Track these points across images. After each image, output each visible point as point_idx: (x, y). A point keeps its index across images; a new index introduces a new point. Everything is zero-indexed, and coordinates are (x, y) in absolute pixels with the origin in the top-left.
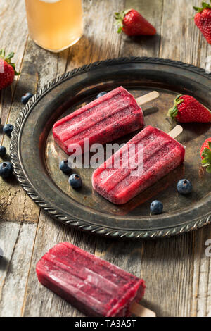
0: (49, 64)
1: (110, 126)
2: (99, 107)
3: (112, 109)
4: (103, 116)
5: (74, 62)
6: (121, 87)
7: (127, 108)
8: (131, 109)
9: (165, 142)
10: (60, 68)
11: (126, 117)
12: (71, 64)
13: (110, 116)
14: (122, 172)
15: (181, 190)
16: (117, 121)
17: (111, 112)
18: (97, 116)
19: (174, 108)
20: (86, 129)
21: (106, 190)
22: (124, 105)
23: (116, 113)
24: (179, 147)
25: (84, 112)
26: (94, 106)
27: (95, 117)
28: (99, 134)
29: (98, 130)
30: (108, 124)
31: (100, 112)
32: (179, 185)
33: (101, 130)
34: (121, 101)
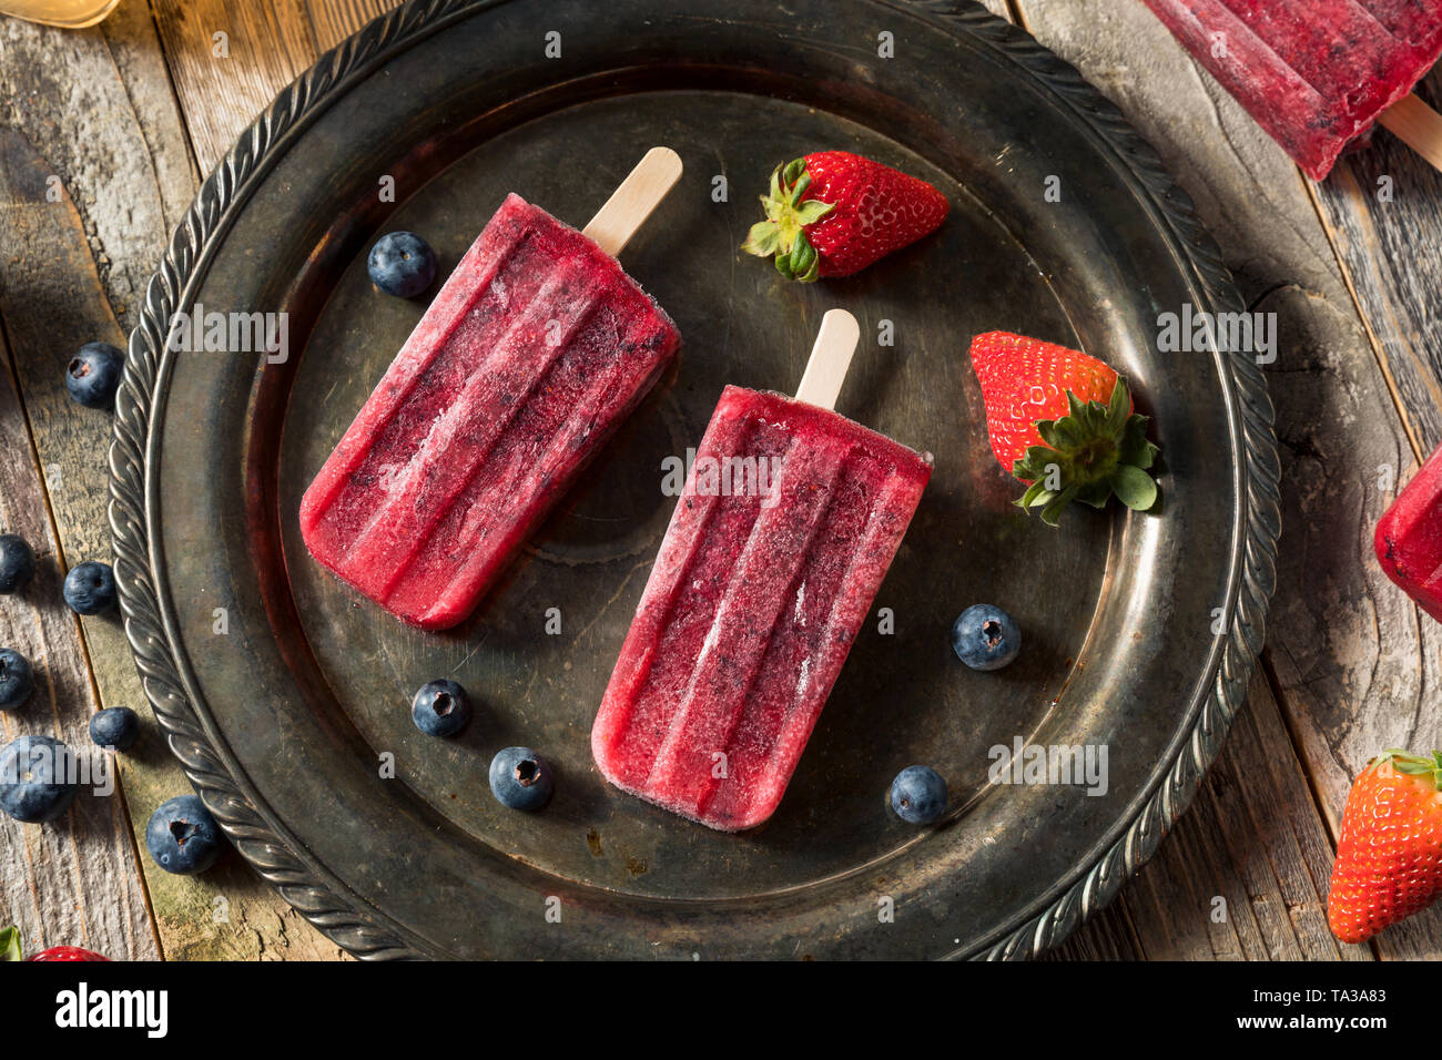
0: (86, 104)
1: (560, 445)
2: (461, 344)
3: (528, 348)
4: (499, 402)
5: (199, 50)
6: (515, 199)
7: (591, 319)
8: (613, 319)
9: (836, 461)
10: (149, 115)
11: (609, 372)
12: (190, 66)
13: (535, 391)
14: (721, 690)
15: (982, 665)
16: (581, 406)
17: (533, 367)
18: (479, 411)
19: (798, 246)
20: (457, 498)
21: (691, 810)
22: (573, 306)
23: (557, 360)
24: (910, 468)
25: (406, 397)
26: (441, 352)
27: (476, 421)
28: (529, 509)
29: (516, 485)
30: (545, 437)
31: (485, 383)
32: (965, 646)
33: (530, 484)
34: (549, 285)
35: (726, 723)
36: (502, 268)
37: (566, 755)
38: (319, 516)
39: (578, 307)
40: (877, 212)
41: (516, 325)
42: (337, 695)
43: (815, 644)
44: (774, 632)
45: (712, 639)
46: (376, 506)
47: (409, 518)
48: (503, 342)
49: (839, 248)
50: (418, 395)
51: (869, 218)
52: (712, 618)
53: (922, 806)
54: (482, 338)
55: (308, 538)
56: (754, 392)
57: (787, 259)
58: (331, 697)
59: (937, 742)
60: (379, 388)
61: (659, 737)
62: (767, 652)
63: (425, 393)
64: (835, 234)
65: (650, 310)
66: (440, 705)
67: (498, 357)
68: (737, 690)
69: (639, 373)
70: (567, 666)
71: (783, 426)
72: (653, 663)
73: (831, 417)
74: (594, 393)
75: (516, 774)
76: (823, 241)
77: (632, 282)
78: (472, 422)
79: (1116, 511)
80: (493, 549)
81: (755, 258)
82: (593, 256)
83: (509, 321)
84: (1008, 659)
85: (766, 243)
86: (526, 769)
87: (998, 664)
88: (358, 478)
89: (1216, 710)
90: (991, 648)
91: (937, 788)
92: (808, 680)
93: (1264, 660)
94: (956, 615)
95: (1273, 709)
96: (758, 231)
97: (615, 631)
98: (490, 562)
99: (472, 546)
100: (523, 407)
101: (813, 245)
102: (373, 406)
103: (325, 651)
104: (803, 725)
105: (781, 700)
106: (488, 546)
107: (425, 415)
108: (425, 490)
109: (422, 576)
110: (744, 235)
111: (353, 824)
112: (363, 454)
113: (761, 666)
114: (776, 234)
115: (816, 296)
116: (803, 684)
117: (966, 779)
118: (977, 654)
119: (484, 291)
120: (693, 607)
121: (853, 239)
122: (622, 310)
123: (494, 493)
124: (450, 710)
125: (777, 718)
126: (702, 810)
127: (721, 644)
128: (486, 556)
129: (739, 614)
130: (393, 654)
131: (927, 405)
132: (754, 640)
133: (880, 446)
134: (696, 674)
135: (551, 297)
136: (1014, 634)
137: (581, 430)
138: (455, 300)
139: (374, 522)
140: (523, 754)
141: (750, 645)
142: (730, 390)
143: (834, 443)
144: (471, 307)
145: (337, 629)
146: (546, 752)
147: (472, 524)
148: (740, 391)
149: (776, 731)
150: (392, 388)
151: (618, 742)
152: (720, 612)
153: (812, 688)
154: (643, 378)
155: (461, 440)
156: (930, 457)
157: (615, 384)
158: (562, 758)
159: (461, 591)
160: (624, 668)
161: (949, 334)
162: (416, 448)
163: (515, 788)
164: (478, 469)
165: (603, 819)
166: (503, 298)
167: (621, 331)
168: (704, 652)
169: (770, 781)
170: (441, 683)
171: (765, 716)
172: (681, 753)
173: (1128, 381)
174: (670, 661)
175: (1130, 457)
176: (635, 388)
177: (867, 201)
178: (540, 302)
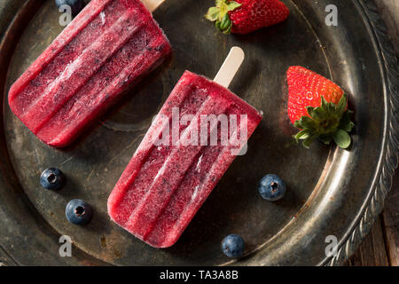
1: (115, 83)
2: (83, 36)
3: (108, 43)
4: (94, 62)
7: (136, 34)
8: (145, 36)
9: (224, 108)
11: (139, 57)
13: (109, 60)
14: (161, 192)
15: (269, 199)
16: (126, 69)
17: (109, 50)
18: (85, 64)
19: (224, 19)
20: (71, 97)
21: (141, 238)
22: (130, 28)
23: (119, 49)
24: (252, 116)
25: (57, 54)
26: (74, 38)
27: (83, 68)
28: (98, 107)
29: (95, 96)
30: (110, 78)
31: (90, 53)
32: (263, 190)
33: (101, 97)
34: (122, 18)
35: (161, 206)
36: (105, 8)
37: (98, 205)
38: (16, 95)
39: (132, 29)
40: (259, 10)
41: (106, 32)
42: (14, 166)
43: (202, 180)
44: (187, 173)
45: (161, 172)
46: (39, 95)
47: (50, 102)
48: (100, 38)
49: (241, 22)
50: (62, 54)
51: (255, 12)
52: (163, 162)
53: (233, 252)
54: (92, 35)
55: (10, 103)
56: (196, 75)
57: (220, 23)
58: (12, 166)
59: (245, 225)
60: (48, 48)
61: (133, 207)
62: (183, 180)
63: (66, 53)
64: (240, 17)
65: (160, 34)
66: (51, 178)
67: (96, 44)
68: (168, 194)
69: (151, 60)
70: (106, 170)
71: (205, 91)
72: (136, 176)
73: (225, 90)
74: (132, 65)
75: (75, 211)
76: (235, 19)
77: (156, 22)
78: (82, 68)
79: (333, 145)
80: (81, 120)
81: (209, 20)
82: (142, 10)
83: (104, 30)
84: (279, 198)
85: (214, 16)
86: (79, 210)
87: (274, 199)
88: (34, 82)
89: (358, 233)
90: (273, 193)
91: (241, 245)
92: (197, 194)
93: (381, 216)
94: (261, 177)
95: (381, 234)
96: (212, 10)
97: (127, 159)
98: (79, 125)
99: (73, 117)
100: (103, 65)
101: (230, 19)
102: (44, 56)
103: (13, 147)
104: (191, 212)
105: (185, 200)
106: (80, 119)
107: (64, 62)
108: (59, 92)
109: (52, 126)
110: (206, 11)
111: (6, 220)
112: (37, 73)
113: (179, 185)
114: (218, 12)
115: (231, 40)
116: (194, 196)
117: (254, 242)
118: (266, 194)
119: (97, 16)
120: (156, 157)
121: (247, 19)
122: (150, 33)
123: (86, 98)
124: (54, 181)
125: (182, 207)
126: (145, 238)
127: (164, 174)
128: (78, 122)
129: (173, 163)
130: (38, 154)
131: (266, 91)
132: (178, 175)
133: (242, 105)
134: (153, 184)
135: (122, 23)
136: (283, 189)
137: (124, 78)
138: (84, 18)
139: (36, 102)
140: (80, 203)
141: (176, 177)
142: (187, 72)
143: (224, 101)
144: (90, 22)
145: (19, 140)
146: (91, 202)
147: (75, 109)
148: (191, 74)
149: (181, 212)
150: (53, 49)
151: (117, 206)
152: (167, 161)
153: (197, 198)
154: (153, 62)
155: (76, 75)
156: (262, 113)
157: (141, 63)
158: (97, 206)
159: (66, 135)
160: (124, 178)
161: (280, 64)
162: (58, 74)
163: (74, 217)
164: (80, 88)
165: (109, 233)
166: (103, 21)
167: (148, 41)
168: (157, 176)
169: (174, 232)
170: (53, 169)
171: (177, 206)
172: (141, 215)
173: (348, 96)
174: (143, 177)
175: (342, 126)
176: (149, 65)
177: (255, 5)
178: (117, 25)
